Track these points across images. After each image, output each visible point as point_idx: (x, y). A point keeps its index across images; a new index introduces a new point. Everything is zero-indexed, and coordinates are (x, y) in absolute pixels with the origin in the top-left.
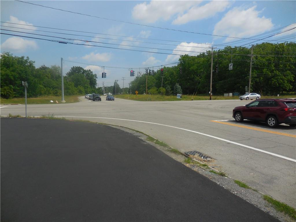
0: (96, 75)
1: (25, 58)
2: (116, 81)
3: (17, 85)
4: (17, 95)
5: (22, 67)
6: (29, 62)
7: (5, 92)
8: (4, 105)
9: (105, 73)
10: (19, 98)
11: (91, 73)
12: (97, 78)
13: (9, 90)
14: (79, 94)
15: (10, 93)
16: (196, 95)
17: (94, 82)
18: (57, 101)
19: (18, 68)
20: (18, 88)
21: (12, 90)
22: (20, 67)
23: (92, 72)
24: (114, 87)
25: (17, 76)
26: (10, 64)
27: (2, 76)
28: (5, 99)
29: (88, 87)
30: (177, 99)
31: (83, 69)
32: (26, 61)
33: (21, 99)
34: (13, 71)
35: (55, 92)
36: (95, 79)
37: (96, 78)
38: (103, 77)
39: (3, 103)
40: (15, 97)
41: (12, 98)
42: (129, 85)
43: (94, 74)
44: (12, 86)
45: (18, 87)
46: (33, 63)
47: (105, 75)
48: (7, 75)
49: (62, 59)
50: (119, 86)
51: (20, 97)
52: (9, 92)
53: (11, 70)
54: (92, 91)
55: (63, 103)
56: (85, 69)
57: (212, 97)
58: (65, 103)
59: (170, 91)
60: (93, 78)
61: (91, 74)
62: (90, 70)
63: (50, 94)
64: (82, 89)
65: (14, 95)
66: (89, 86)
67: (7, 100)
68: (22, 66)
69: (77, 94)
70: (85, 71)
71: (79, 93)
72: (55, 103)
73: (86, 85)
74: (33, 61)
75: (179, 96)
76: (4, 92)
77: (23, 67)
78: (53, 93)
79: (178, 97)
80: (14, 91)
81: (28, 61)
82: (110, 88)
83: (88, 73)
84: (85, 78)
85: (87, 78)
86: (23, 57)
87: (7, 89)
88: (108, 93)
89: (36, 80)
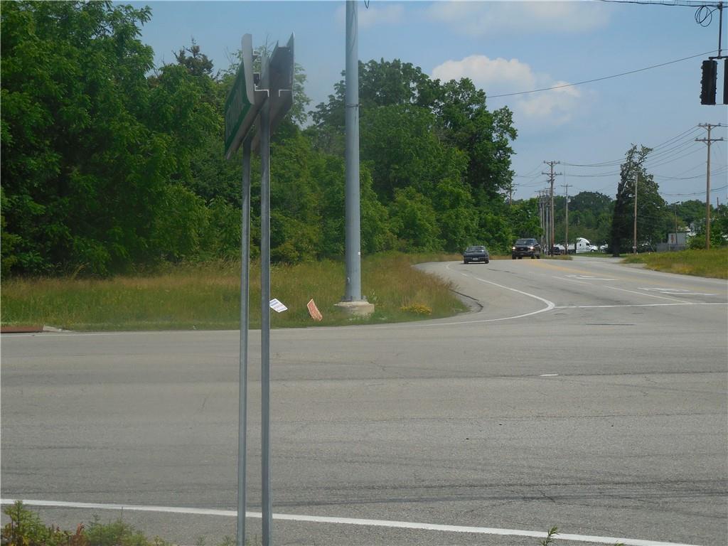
0: (506, 115)
2: (636, 159)
3: (31, 188)
4: (28, 257)
5: (69, 55)
6: (114, 18)
12: (514, 135)
17: (492, 167)
18: (313, 308)
19: (40, 62)
20: (39, 208)
22: (56, 50)
23: (482, 94)
25: (37, 114)
31: (421, 79)
36: (502, 146)
37: (507, 136)
45: (36, 201)
50: (656, 186)
51: (45, 273)
54: (481, 225)
55: (361, 322)
58: (374, 319)
60: (489, 138)
61: (475, 107)
64: (421, 209)
66: (466, 195)
68: (67, 45)
70: (431, 91)
71: (403, 242)
73: (446, 184)
77: (77, 52)
81: (106, 11)
82: (588, 201)
83: (457, 102)
84: (433, 136)
85: (450, 139)
88: (573, 239)
89: (161, 141)
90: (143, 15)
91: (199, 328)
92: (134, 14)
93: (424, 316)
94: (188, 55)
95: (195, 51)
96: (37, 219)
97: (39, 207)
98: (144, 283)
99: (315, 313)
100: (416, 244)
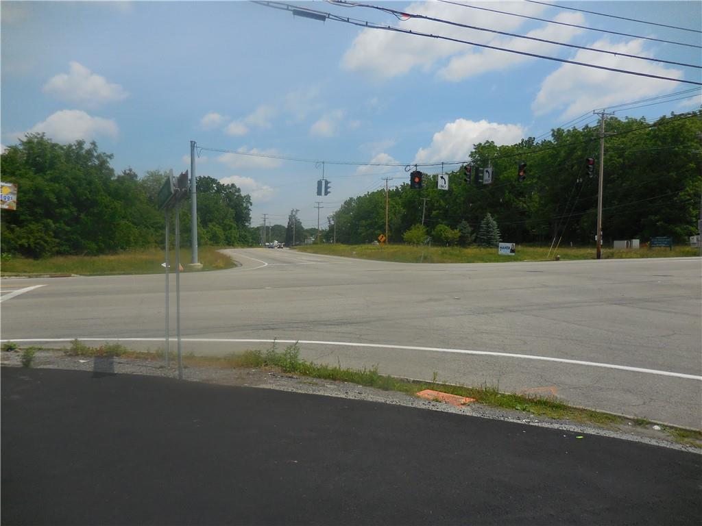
0: (248, 197)
1: (87, 146)
2: (294, 214)
3: (64, 220)
4: (63, 248)
5: (79, 170)
6: (98, 157)
7: (32, 240)
8: (30, 277)
10: (69, 257)
11: (236, 191)
12: (251, 205)
13: (43, 235)
14: (210, 245)
15: (46, 242)
16: (560, 246)
17: (244, 216)
18: (179, 266)
19: (67, 172)
20: (68, 228)
21: (51, 233)
22: (74, 168)
23: (239, 189)
24: (289, 229)
25: (67, 192)
26: (46, 162)
27: (23, 192)
28: (31, 260)
29: (232, 226)
30: (499, 256)
31: (217, 183)
32: (89, 152)
33: (75, 258)
34: (54, 180)
35: (160, 238)
36: (247, 208)
37: (249, 205)
38: (319, 193)
39: (25, 272)
40: (59, 253)
41: (51, 256)
43: (243, 194)
44: (50, 221)
45: (67, 226)
46: (109, 160)
47: (327, 188)
48: (38, 191)
49: (193, 145)
50: (301, 223)
52: (41, 238)
53: (48, 177)
54: (240, 236)
55: (200, 270)
56: (222, 183)
57: (602, 250)
59: (469, 235)
60: (243, 205)
61: (237, 194)
62: (233, 185)
63: (149, 243)
64: (218, 230)
65: (57, 248)
66: (234, 225)
67: (36, 262)
68: (78, 167)
69: (206, 244)
70: (221, 188)
71: (212, 242)
72: (175, 269)
73: (227, 221)
74: (108, 153)
75: (507, 248)
76: (29, 238)
77: (83, 169)
78: (156, 242)
79: (501, 252)
80: (55, 237)
81: (95, 154)
83: (230, 192)
84: (222, 204)
85: (228, 205)
86: (80, 144)
87: (38, 231)
88: (272, 241)
89: (118, 204)
90: (111, 156)
91: (136, 274)
92: (107, 156)
93: (221, 268)
94: (127, 172)
95: (130, 170)
96: (67, 233)
99: (181, 268)
100: (217, 243)
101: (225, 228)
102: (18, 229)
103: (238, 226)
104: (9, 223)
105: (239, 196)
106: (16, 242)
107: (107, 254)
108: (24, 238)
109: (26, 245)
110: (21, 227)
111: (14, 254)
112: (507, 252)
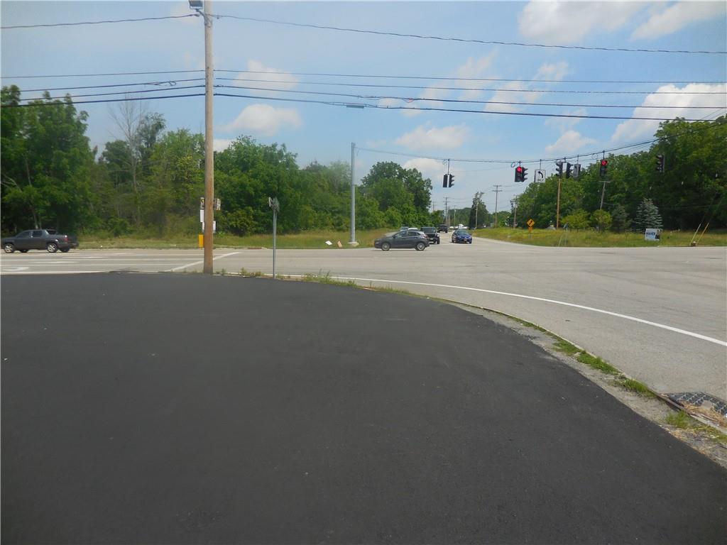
0: (429, 181)
1: (279, 148)
2: (478, 196)
3: (260, 207)
4: (260, 228)
5: (272, 168)
6: (287, 156)
7: (239, 222)
8: (236, 248)
9: (451, 176)
10: (264, 235)
11: (418, 176)
12: (431, 188)
13: (246, 218)
15: (248, 224)
16: (705, 233)
17: (424, 199)
18: (339, 243)
19: (263, 170)
21: (251, 217)
22: (268, 167)
23: (420, 173)
24: (473, 209)
25: (262, 186)
26: (249, 162)
28: (238, 237)
29: (409, 210)
30: (645, 241)
31: (400, 169)
32: (280, 153)
34: (255, 176)
35: (337, 221)
36: (427, 192)
37: (429, 189)
38: (445, 185)
39: (233, 245)
40: (257, 232)
41: (251, 235)
42: (512, 204)
43: (424, 178)
44: (250, 208)
45: (262, 211)
46: (294, 158)
47: (451, 181)
49: (353, 146)
50: (485, 206)
51: (265, 233)
53: (250, 174)
54: (419, 220)
55: (354, 248)
56: (403, 168)
58: (357, 247)
59: (624, 221)
60: (423, 189)
61: (418, 178)
62: (415, 170)
63: (326, 225)
64: (396, 214)
65: (255, 229)
66: (413, 209)
67: (241, 238)
68: (272, 165)
69: (383, 227)
70: (403, 173)
71: (389, 225)
72: (335, 246)
73: (406, 206)
74: (294, 153)
75: (653, 234)
76: (236, 221)
77: (274, 167)
78: (333, 224)
79: (647, 238)
80: (254, 220)
81: (285, 154)
82: (462, 212)
83: (412, 176)
84: (403, 188)
85: (409, 190)
86: (274, 146)
87: (243, 215)
88: (457, 225)
89: (298, 194)
90: (296, 155)
94: (314, 164)
95: (316, 162)
96: (263, 217)
97: (263, 213)
98: (294, 236)
99: (340, 245)
100: (394, 226)
101: (404, 212)
102: (229, 214)
103: (417, 209)
104: (224, 209)
105: (420, 180)
106: (228, 224)
107: (291, 234)
108: (233, 220)
109: (235, 225)
110: (232, 212)
111: (227, 232)
112: (653, 238)
